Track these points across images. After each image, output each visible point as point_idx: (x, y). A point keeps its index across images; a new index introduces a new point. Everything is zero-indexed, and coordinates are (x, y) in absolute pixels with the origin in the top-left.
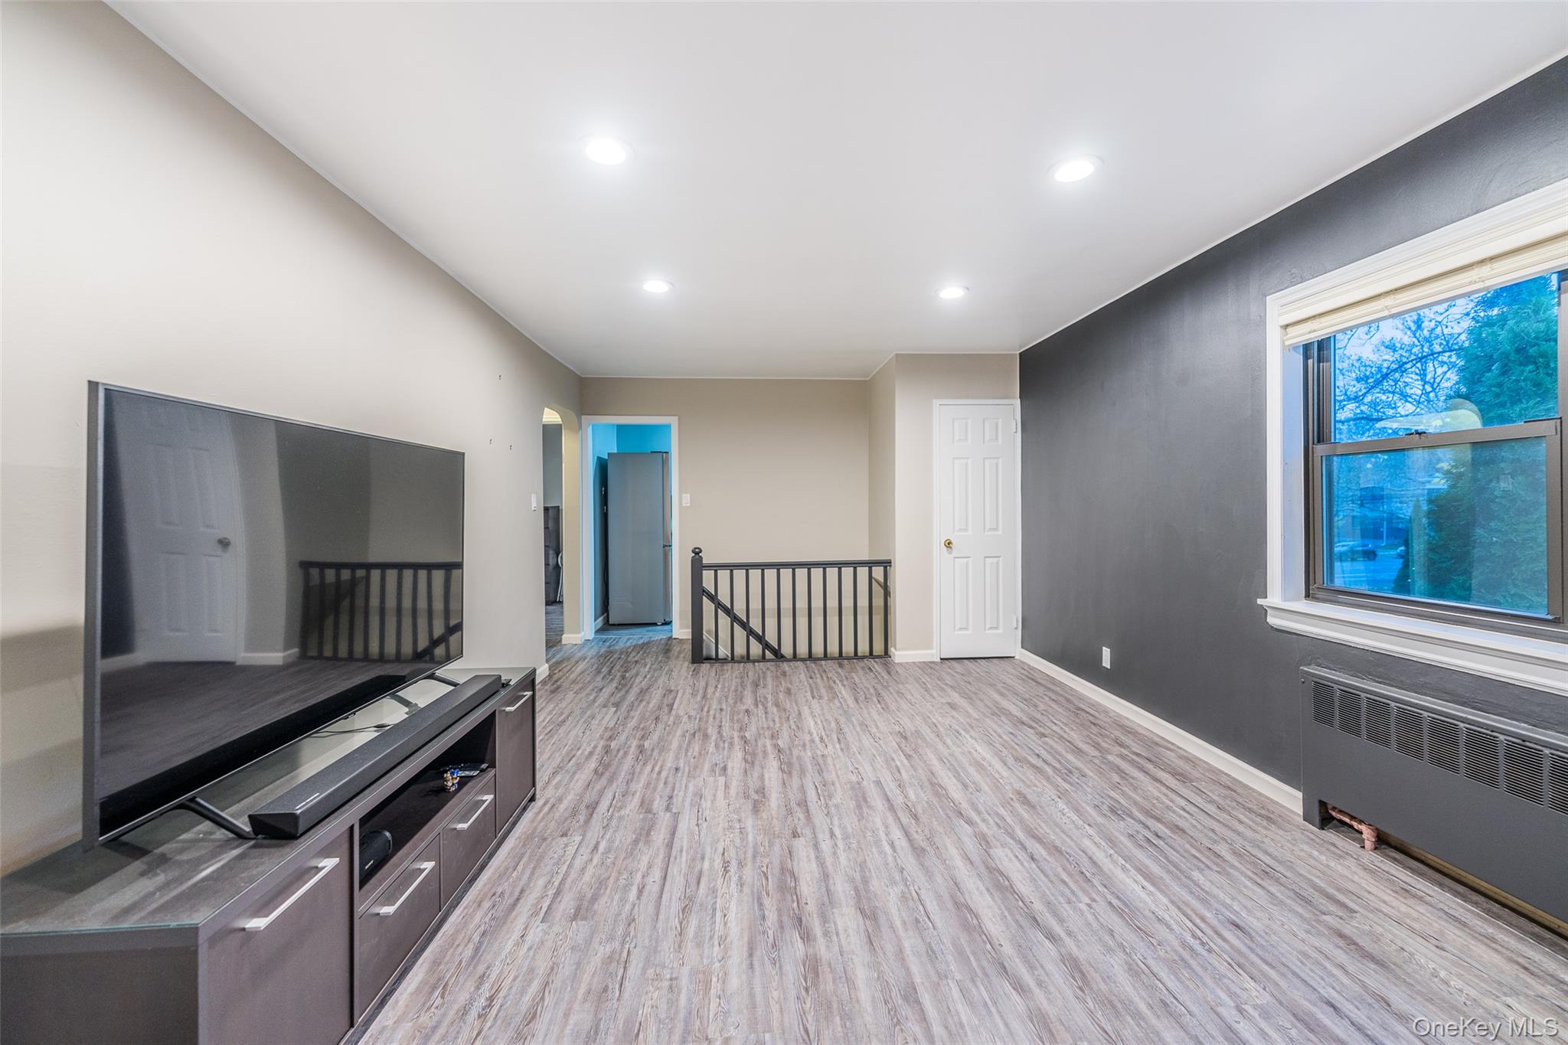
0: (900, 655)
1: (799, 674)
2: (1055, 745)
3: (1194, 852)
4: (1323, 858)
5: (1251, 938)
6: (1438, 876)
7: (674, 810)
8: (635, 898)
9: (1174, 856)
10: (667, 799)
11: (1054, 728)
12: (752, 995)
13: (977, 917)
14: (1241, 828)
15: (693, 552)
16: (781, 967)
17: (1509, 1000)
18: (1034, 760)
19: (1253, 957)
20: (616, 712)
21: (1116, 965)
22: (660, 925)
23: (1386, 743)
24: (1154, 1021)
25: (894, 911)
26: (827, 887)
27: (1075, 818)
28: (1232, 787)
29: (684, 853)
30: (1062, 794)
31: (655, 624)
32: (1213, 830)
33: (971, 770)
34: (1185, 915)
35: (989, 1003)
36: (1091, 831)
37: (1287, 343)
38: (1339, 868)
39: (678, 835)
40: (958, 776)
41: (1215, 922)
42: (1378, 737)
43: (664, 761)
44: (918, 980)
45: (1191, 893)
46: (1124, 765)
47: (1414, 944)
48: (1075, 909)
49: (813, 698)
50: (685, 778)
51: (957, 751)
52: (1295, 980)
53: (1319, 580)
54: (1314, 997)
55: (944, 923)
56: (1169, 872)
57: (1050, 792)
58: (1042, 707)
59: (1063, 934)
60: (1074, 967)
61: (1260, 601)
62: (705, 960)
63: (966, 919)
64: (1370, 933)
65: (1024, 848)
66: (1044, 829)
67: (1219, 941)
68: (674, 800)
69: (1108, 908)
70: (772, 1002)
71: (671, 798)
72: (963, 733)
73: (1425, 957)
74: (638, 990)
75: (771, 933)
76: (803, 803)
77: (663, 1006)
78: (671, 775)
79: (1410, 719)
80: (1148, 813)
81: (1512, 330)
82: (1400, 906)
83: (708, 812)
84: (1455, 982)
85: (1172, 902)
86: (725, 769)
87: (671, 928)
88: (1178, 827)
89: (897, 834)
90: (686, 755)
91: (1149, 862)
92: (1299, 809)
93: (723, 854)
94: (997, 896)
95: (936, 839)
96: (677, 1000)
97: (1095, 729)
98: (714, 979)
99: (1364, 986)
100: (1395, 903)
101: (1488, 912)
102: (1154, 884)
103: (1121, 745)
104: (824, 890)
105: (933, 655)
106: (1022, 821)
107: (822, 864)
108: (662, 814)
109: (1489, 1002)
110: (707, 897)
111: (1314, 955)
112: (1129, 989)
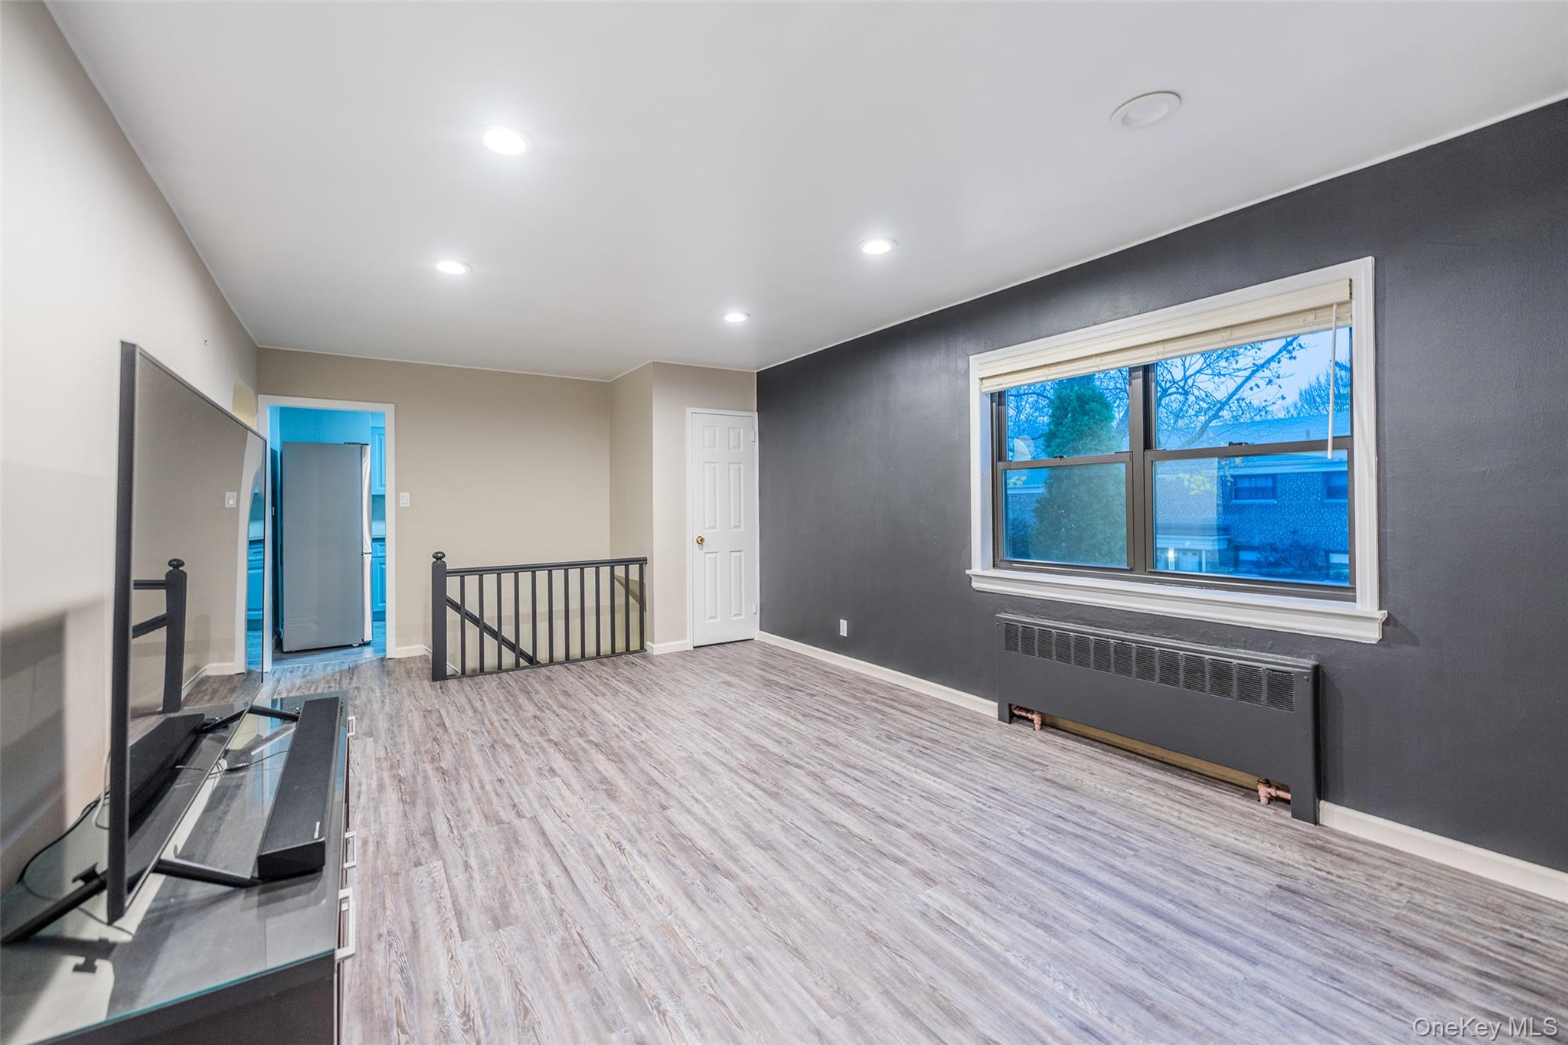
0: (657, 647)
1: (566, 677)
2: (825, 701)
3: (951, 753)
4: (1019, 740)
5: (1007, 794)
6: (1075, 737)
8: (550, 894)
9: (942, 758)
11: (817, 688)
12: (716, 928)
13: (843, 826)
14: (968, 733)
15: (434, 557)
16: (725, 902)
17: (1131, 791)
18: (817, 714)
19: (1011, 803)
20: (375, 741)
21: (944, 829)
22: (592, 906)
23: (1050, 657)
24: (983, 854)
25: (783, 839)
26: (720, 837)
27: (868, 748)
28: (951, 708)
30: (851, 734)
31: (350, 646)
32: (954, 737)
33: (775, 729)
34: (965, 790)
35: (885, 875)
36: (883, 754)
37: (983, 390)
38: (1029, 744)
40: (768, 736)
41: (984, 791)
42: (1045, 653)
44: (831, 877)
45: (963, 777)
46: (879, 707)
47: (1081, 775)
48: (902, 805)
49: (596, 695)
51: (755, 718)
52: (1037, 809)
53: (1001, 554)
54: (1051, 816)
55: (826, 840)
56: (943, 768)
57: (842, 735)
58: (799, 675)
59: (904, 822)
60: (922, 838)
61: (967, 572)
62: (656, 918)
63: (838, 831)
64: (1059, 775)
65: (847, 775)
66: (853, 760)
67: (992, 800)
69: (922, 799)
70: (736, 927)
72: (751, 704)
73: (1089, 782)
74: (613, 957)
75: (698, 882)
76: (652, 782)
77: (646, 961)
79: (1063, 639)
80: (910, 734)
81: (1076, 393)
82: (1066, 757)
84: (1106, 789)
85: (955, 785)
87: (606, 906)
88: (933, 739)
89: (749, 788)
91: (928, 765)
92: (995, 715)
93: (608, 838)
94: (848, 809)
95: (781, 784)
96: (655, 952)
97: (846, 685)
98: (676, 928)
99: (1070, 803)
100: (1063, 756)
101: (1103, 749)
102: (939, 778)
103: (869, 693)
104: (719, 840)
105: (687, 644)
106: (834, 758)
107: (704, 823)
109: (1122, 794)
110: (620, 873)
111: (1040, 794)
112: (959, 841)
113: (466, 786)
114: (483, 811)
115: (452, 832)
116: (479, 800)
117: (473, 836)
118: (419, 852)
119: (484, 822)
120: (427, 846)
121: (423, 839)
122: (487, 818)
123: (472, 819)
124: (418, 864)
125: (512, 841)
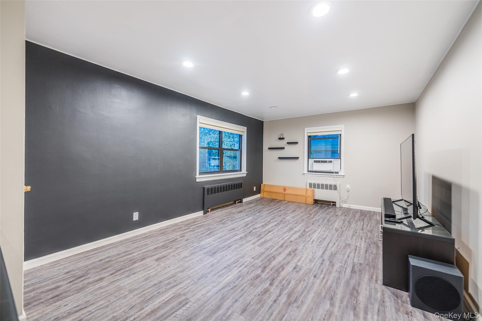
7: (322, 259)
10: (323, 264)
29: (322, 247)
39: (322, 252)
43: (320, 285)
50: (313, 270)
68: (321, 262)
71: (322, 264)
78: (319, 274)
83: (311, 254)
86: (295, 268)
90: (308, 284)
108: (326, 259)
113: (329, 283)
114: (332, 268)
115: (346, 267)
116: (330, 273)
117: (341, 263)
118: (359, 267)
119: (335, 264)
120: (356, 268)
121: (356, 270)
122: (333, 266)
123: (338, 268)
124: (361, 264)
125: (333, 255)
